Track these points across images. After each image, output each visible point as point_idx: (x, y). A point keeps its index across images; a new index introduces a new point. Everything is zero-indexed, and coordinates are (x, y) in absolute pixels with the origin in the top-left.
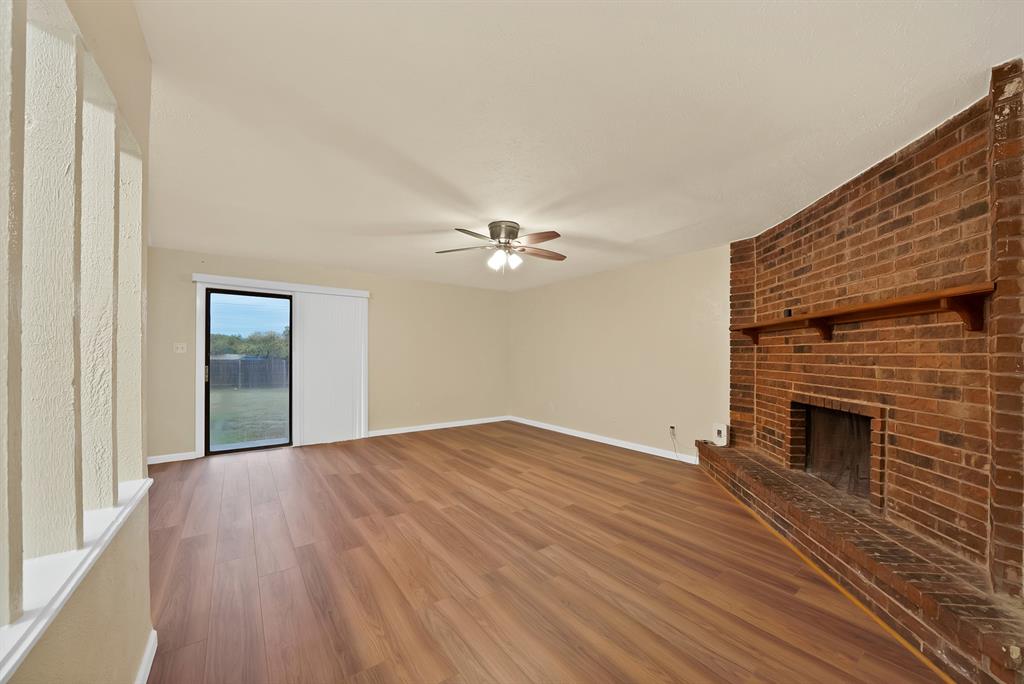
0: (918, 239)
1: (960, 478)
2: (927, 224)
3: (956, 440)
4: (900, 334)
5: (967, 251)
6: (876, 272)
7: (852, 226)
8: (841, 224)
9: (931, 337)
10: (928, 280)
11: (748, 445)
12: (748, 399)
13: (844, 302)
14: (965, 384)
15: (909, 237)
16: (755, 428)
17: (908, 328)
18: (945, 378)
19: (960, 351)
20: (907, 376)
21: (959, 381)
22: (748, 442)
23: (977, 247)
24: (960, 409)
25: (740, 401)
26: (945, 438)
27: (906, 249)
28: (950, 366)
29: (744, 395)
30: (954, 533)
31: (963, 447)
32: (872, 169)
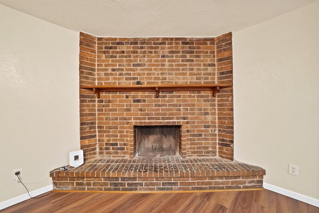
0: (196, 68)
1: (210, 136)
2: (199, 64)
3: (208, 127)
4: (190, 96)
5: (211, 75)
6: (180, 74)
7: (170, 55)
8: (163, 52)
9: (201, 98)
10: (200, 81)
11: (93, 158)
12: (93, 130)
13: (165, 83)
14: (210, 111)
15: (194, 66)
16: (97, 146)
17: (193, 95)
18: (205, 109)
19: (209, 102)
20: (193, 110)
21: (209, 110)
22: (93, 156)
23: (213, 75)
24: (209, 118)
25: (88, 132)
26: (205, 127)
27: (192, 69)
28: (206, 106)
29: (90, 128)
30: (208, 152)
31: (210, 128)
32: (178, 38)
